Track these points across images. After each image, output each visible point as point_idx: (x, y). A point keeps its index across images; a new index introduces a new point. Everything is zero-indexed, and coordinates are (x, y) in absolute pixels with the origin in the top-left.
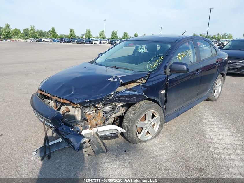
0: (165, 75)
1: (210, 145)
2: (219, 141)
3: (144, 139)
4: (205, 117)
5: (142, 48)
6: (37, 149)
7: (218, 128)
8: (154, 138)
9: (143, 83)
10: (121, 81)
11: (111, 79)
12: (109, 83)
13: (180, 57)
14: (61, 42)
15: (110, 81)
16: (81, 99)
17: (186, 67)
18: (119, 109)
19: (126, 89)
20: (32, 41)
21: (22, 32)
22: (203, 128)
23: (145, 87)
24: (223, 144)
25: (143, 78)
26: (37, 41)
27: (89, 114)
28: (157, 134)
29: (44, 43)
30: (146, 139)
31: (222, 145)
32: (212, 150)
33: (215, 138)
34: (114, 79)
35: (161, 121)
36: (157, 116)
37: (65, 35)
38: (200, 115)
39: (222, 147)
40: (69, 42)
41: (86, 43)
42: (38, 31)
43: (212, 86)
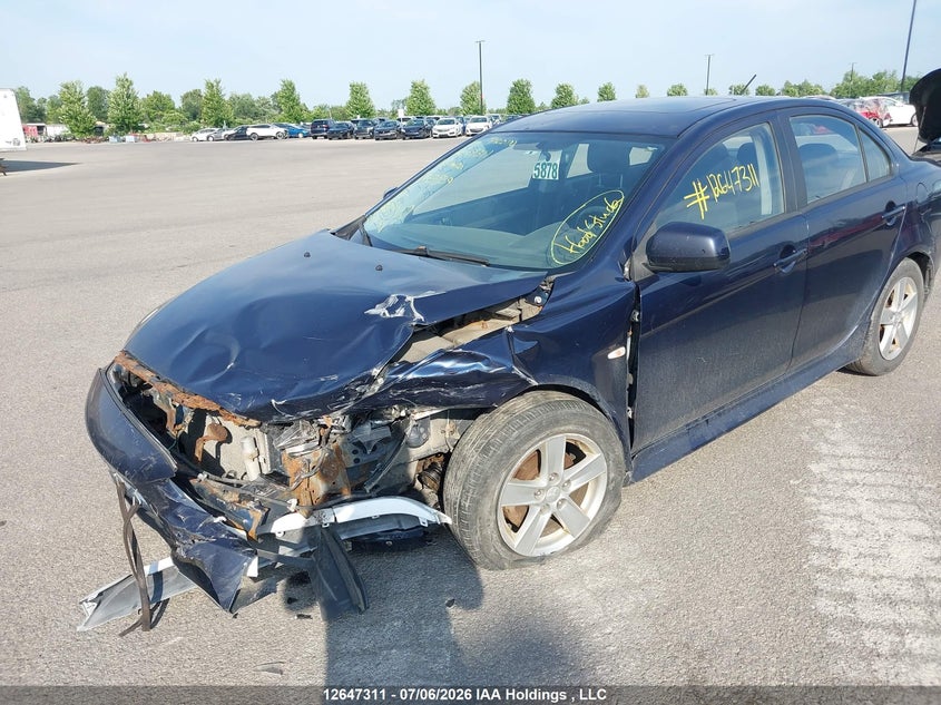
0: (623, 280)
1: (822, 582)
2: (866, 565)
3: (537, 553)
4: (824, 449)
5: (550, 164)
6: (100, 590)
7: (875, 501)
8: (582, 545)
9: (524, 319)
10: (418, 316)
11: (380, 310)
12: (371, 328)
13: (704, 198)
14: (315, 138)
15: (377, 316)
16: (256, 394)
17: (718, 244)
18: (422, 430)
19: (440, 351)
20: (211, 139)
21: (178, 104)
22: (807, 499)
23: (527, 337)
24: (882, 577)
25: (524, 296)
26: (229, 138)
27: (292, 456)
28: (599, 528)
29: (255, 141)
30: (547, 550)
31: (878, 583)
32: (824, 605)
33: (852, 549)
34: (392, 310)
35: (612, 475)
36: (593, 455)
37: (333, 109)
38: (805, 437)
39: (875, 591)
40: (344, 134)
41: (409, 134)
42: (233, 100)
43: (869, 313)
